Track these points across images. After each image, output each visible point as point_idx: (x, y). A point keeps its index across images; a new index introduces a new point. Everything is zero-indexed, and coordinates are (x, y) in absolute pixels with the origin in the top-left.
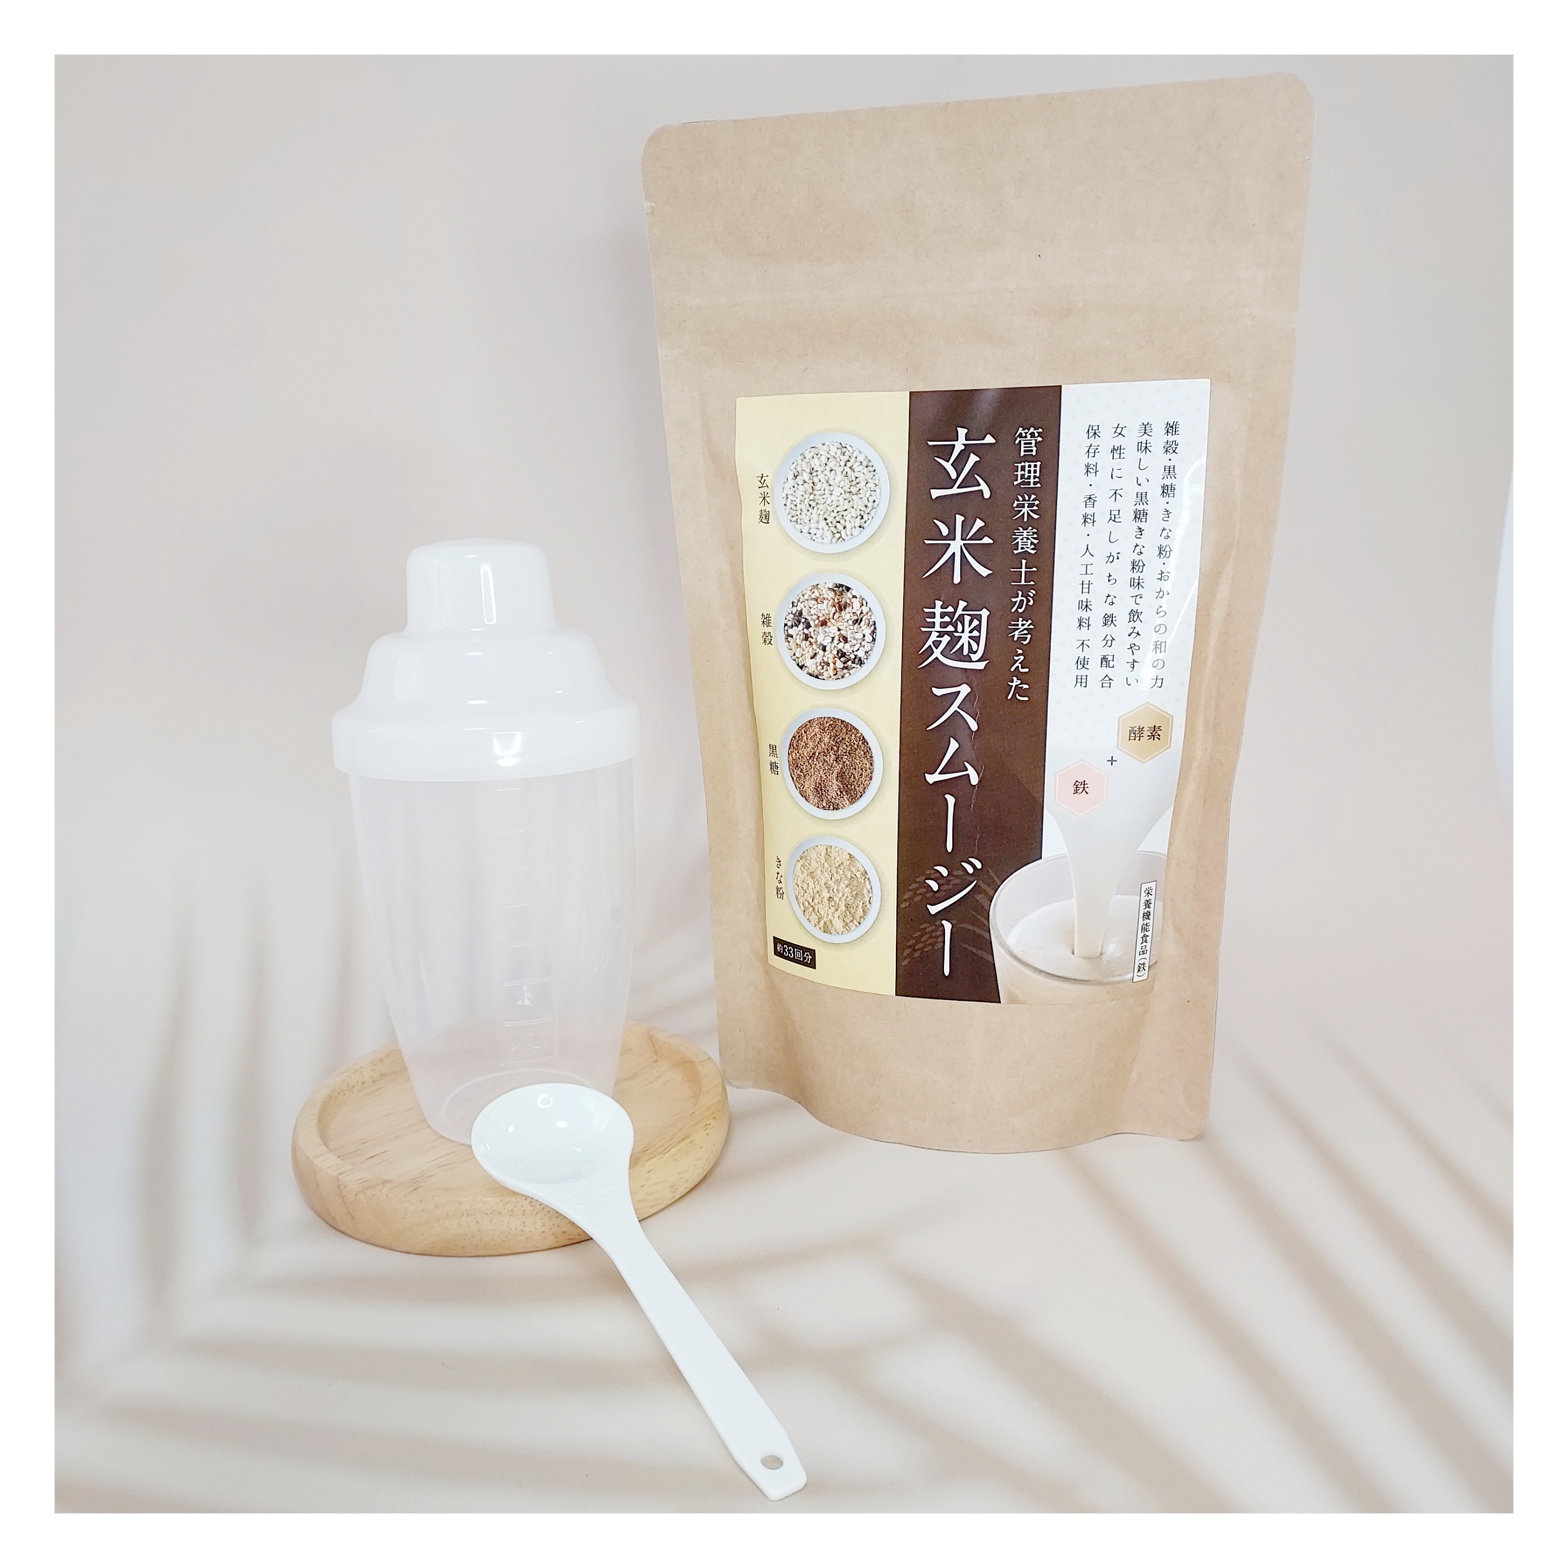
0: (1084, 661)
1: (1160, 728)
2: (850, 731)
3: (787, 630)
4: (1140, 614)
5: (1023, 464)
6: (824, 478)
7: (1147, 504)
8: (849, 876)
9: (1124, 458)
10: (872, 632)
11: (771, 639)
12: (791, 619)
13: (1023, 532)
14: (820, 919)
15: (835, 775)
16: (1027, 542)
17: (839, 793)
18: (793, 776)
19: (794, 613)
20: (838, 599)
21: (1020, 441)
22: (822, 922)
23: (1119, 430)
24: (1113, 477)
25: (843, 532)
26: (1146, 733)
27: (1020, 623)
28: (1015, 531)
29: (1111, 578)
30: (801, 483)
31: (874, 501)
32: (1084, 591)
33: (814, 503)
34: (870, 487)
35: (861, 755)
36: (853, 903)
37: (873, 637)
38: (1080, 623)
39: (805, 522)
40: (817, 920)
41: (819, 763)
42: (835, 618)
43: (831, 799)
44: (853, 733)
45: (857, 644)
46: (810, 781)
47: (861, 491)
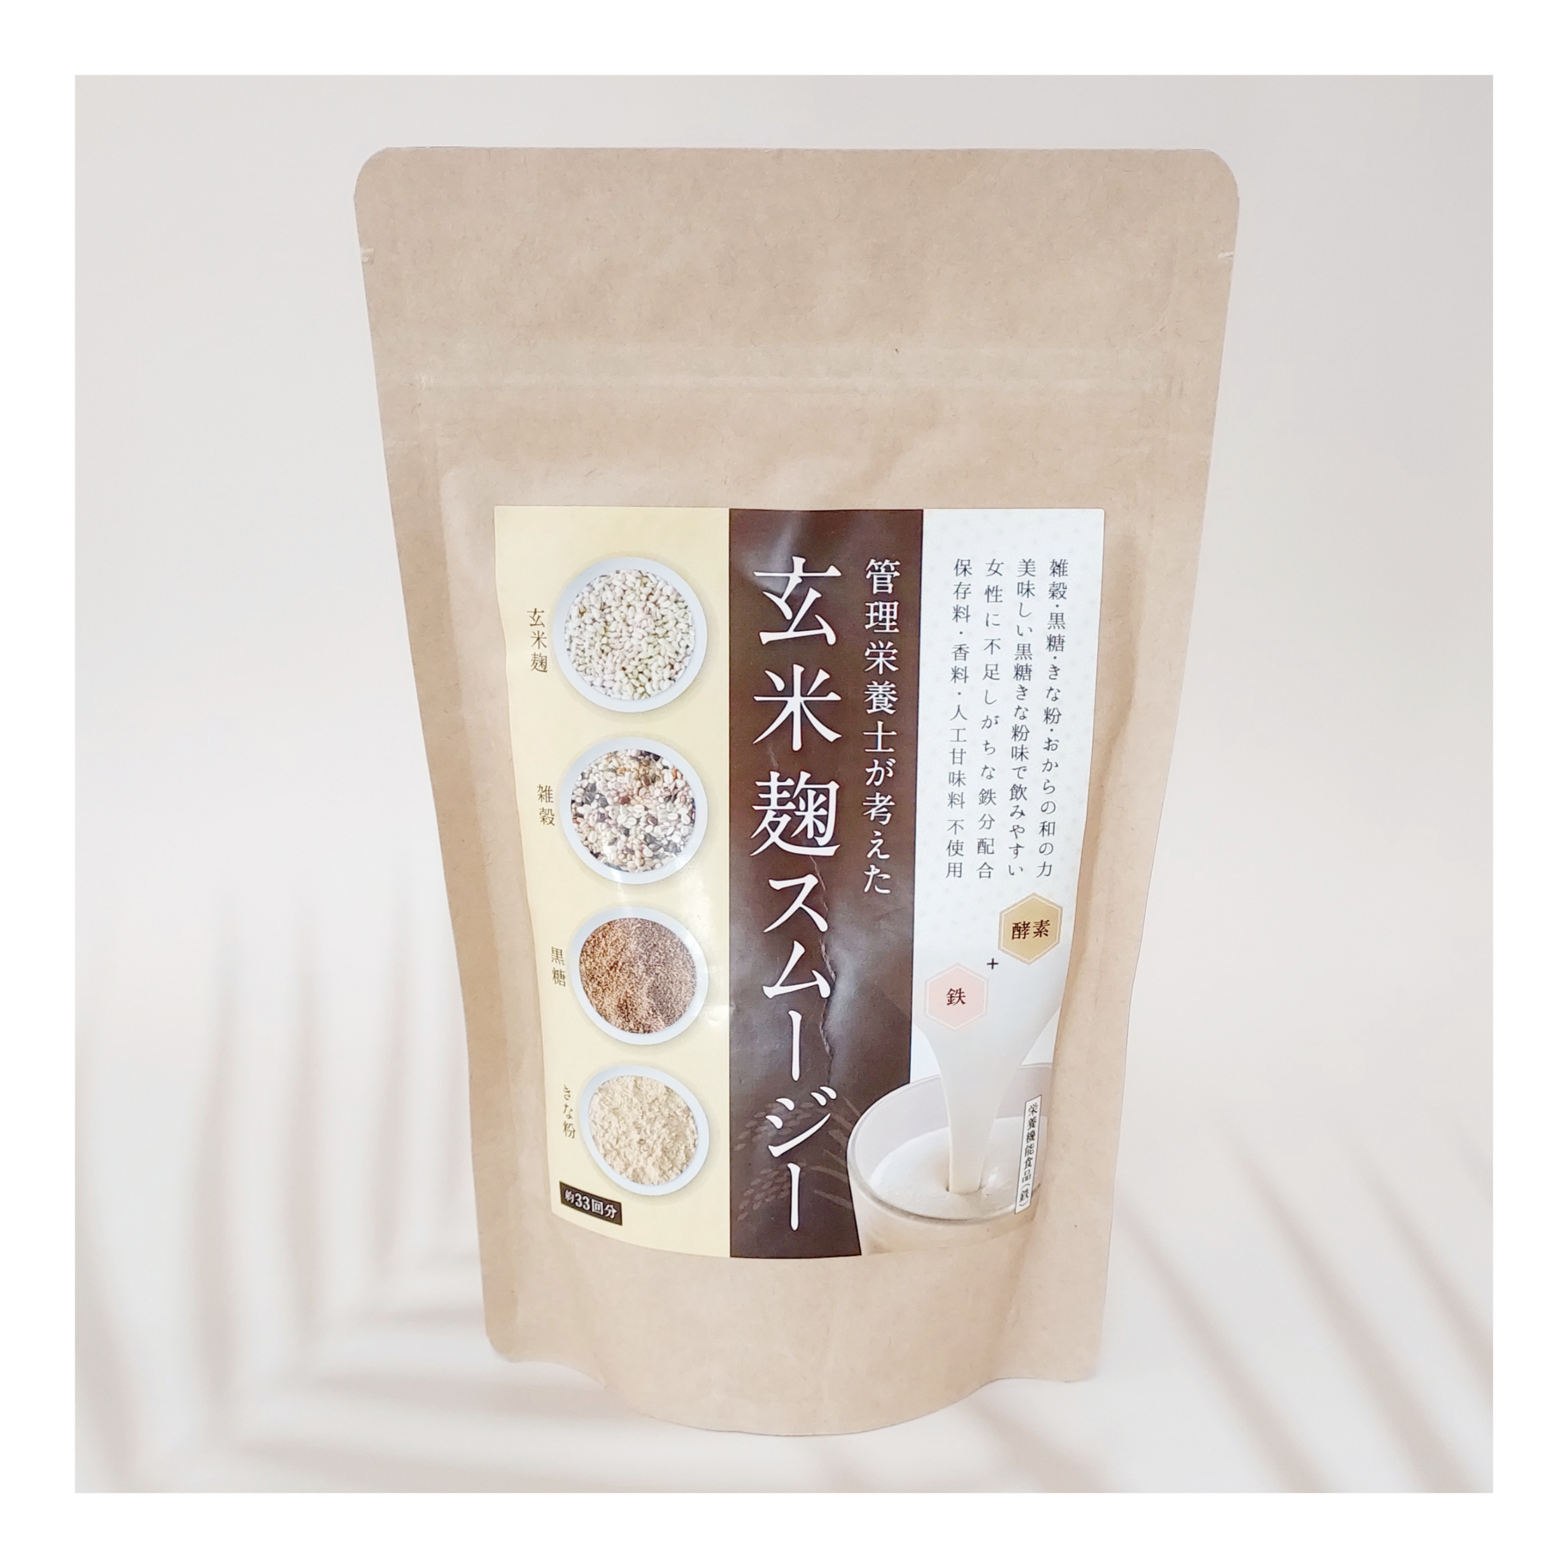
0: (957, 846)
1: (1049, 923)
2: (664, 936)
3: (575, 809)
4: (1023, 790)
5: (876, 603)
6: (620, 616)
7: (1031, 659)
8: (666, 1113)
9: (1001, 601)
10: (690, 811)
11: (553, 819)
12: (580, 795)
13: (878, 688)
14: (627, 1166)
15: (645, 990)
16: (884, 700)
17: (651, 1013)
18: (587, 989)
19: (584, 787)
20: (644, 770)
21: (872, 576)
22: (630, 1170)
23: (994, 567)
24: (989, 623)
25: (648, 686)
26: (1032, 929)
27: (877, 798)
28: (868, 686)
29: (988, 746)
30: (588, 621)
31: (687, 647)
32: (955, 761)
33: (608, 647)
34: (681, 628)
35: (680, 965)
36: (672, 1147)
37: (692, 819)
38: (952, 800)
39: (596, 673)
40: (624, 1167)
41: (623, 975)
42: (640, 794)
43: (640, 1019)
44: (669, 938)
45: (670, 826)
46: (610, 997)
47: (669, 634)
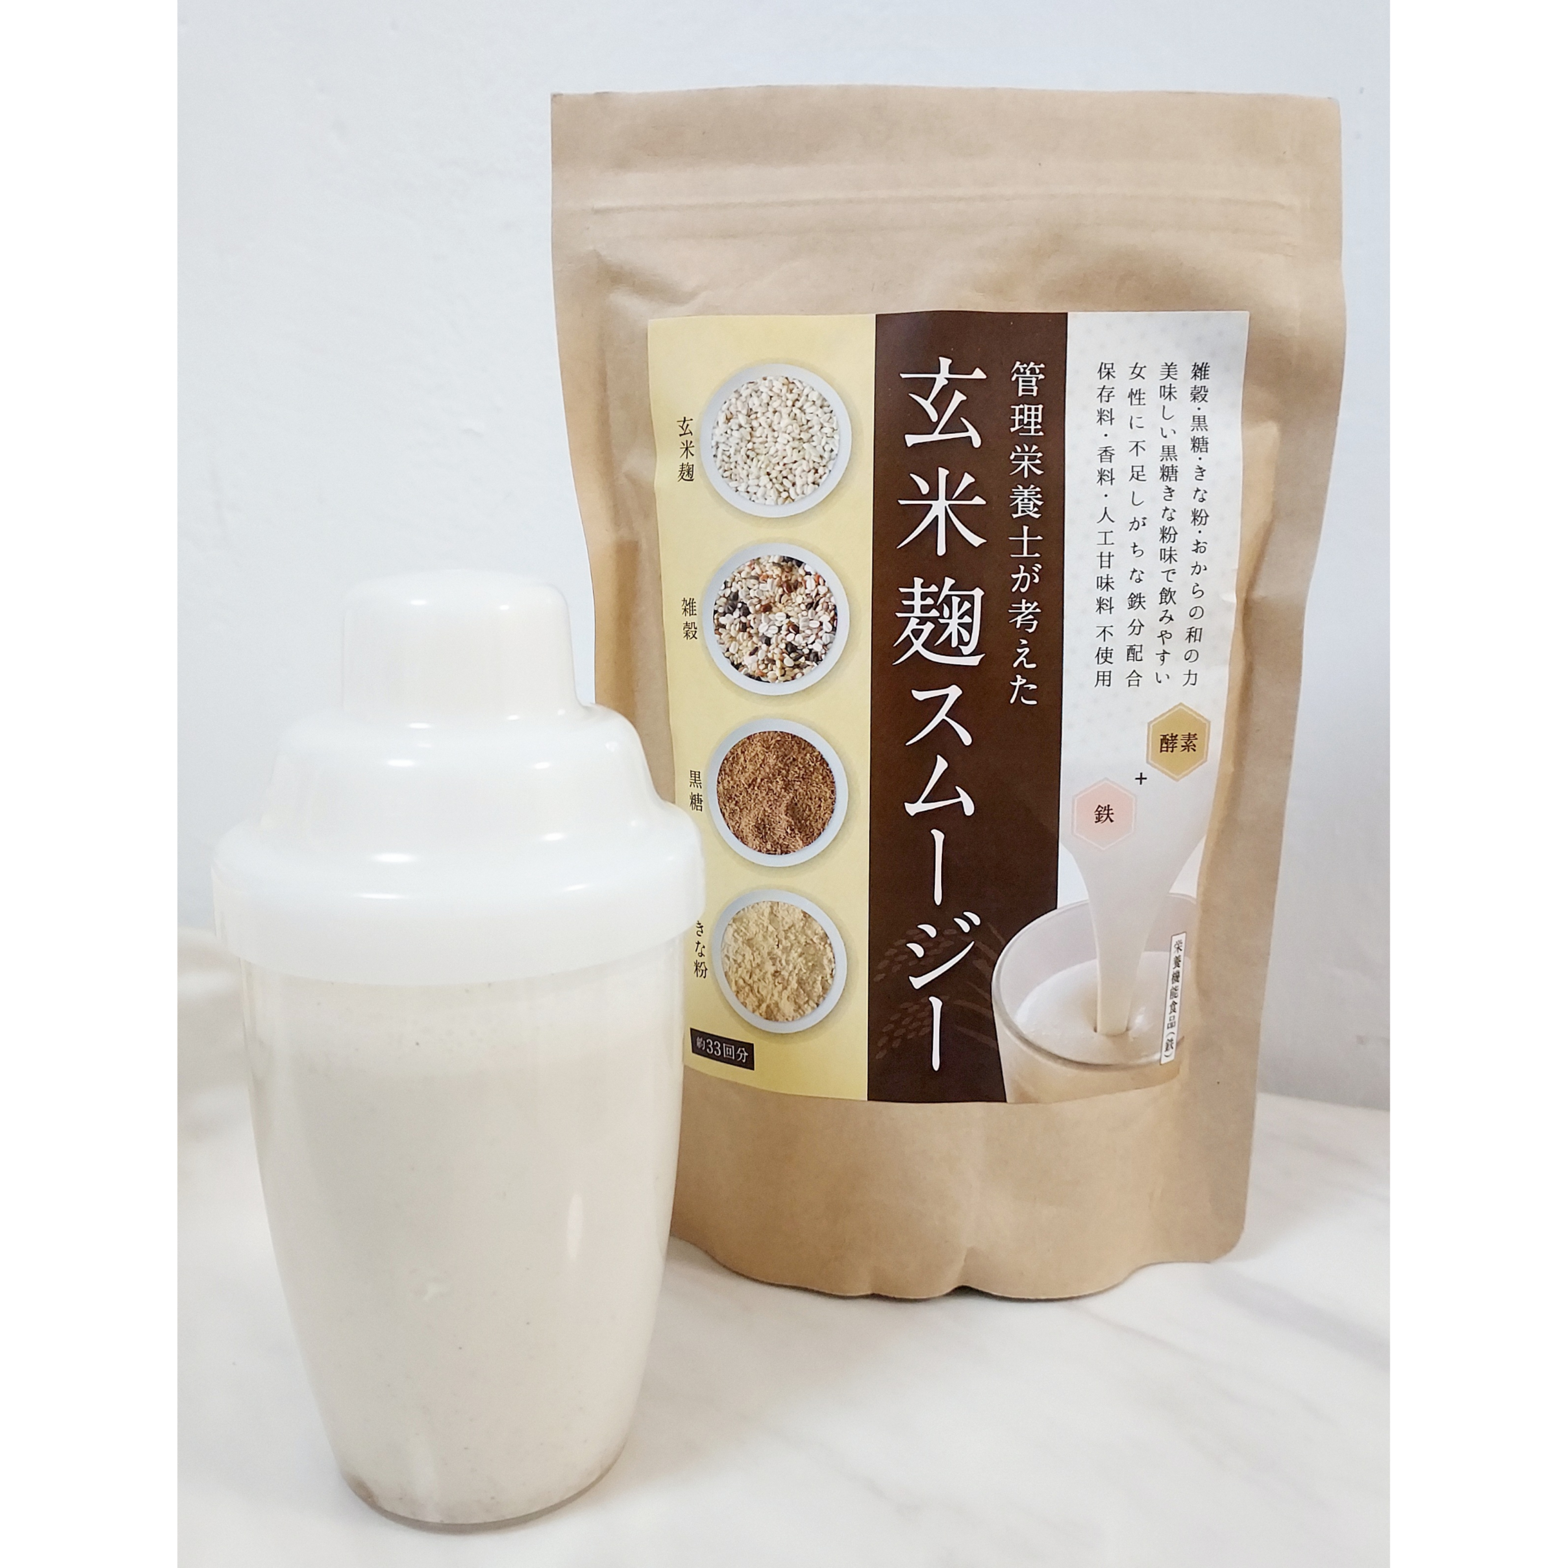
0: (1107, 653)
1: (1196, 736)
2: (804, 749)
3: (718, 619)
4: (1173, 593)
5: (1021, 406)
6: (766, 422)
7: (1176, 460)
8: (803, 941)
9: (1144, 404)
10: (831, 618)
11: (696, 632)
12: (723, 604)
13: (1023, 492)
14: (761, 1001)
15: (783, 808)
16: (1029, 504)
17: (789, 831)
18: (724, 811)
19: (727, 596)
20: (786, 577)
21: (1017, 379)
22: (764, 1006)
23: (1137, 371)
24: (1133, 426)
25: (792, 491)
26: (1180, 743)
27: (1023, 606)
28: (1013, 490)
29: (1136, 549)
30: (735, 427)
31: (832, 451)
32: (1103, 565)
33: (753, 452)
34: (826, 432)
35: (819, 780)
36: (809, 977)
37: (833, 626)
38: (1100, 605)
39: (741, 478)
40: (757, 1003)
41: (761, 792)
42: (782, 602)
43: (778, 839)
44: (808, 752)
45: (812, 634)
46: (748, 817)
47: (814, 438)
